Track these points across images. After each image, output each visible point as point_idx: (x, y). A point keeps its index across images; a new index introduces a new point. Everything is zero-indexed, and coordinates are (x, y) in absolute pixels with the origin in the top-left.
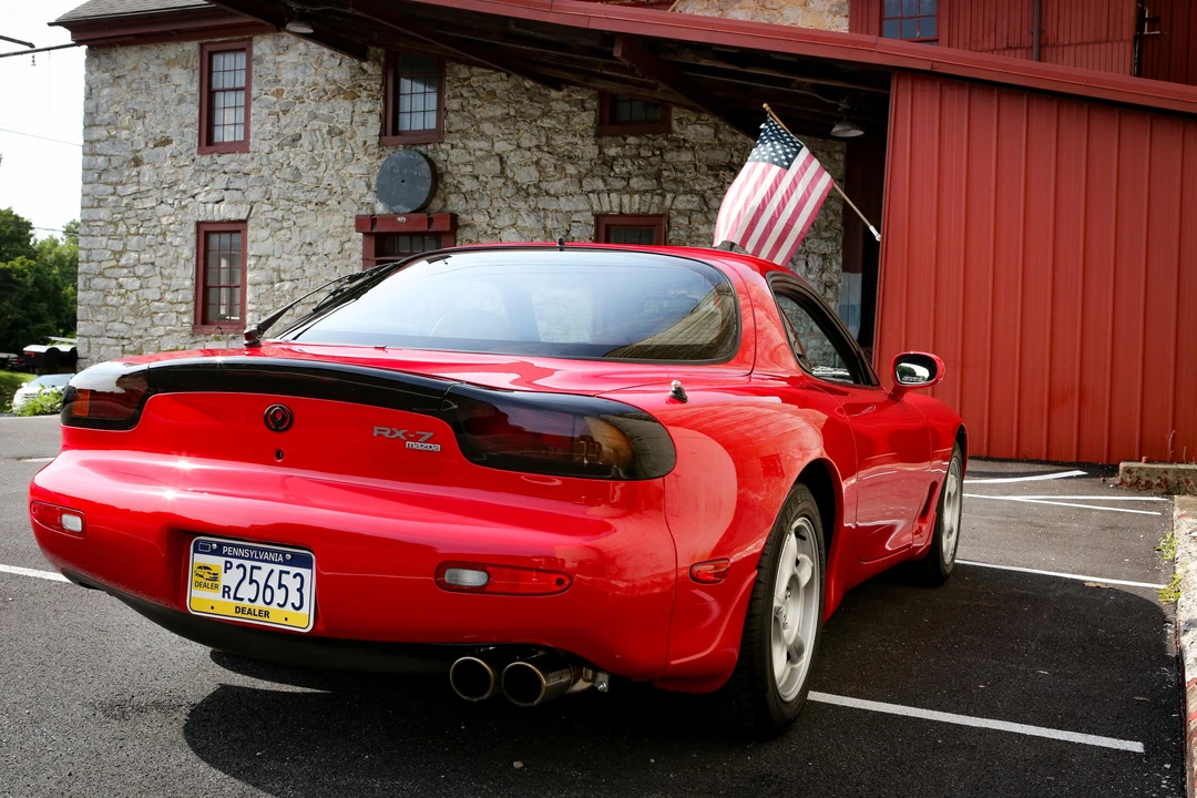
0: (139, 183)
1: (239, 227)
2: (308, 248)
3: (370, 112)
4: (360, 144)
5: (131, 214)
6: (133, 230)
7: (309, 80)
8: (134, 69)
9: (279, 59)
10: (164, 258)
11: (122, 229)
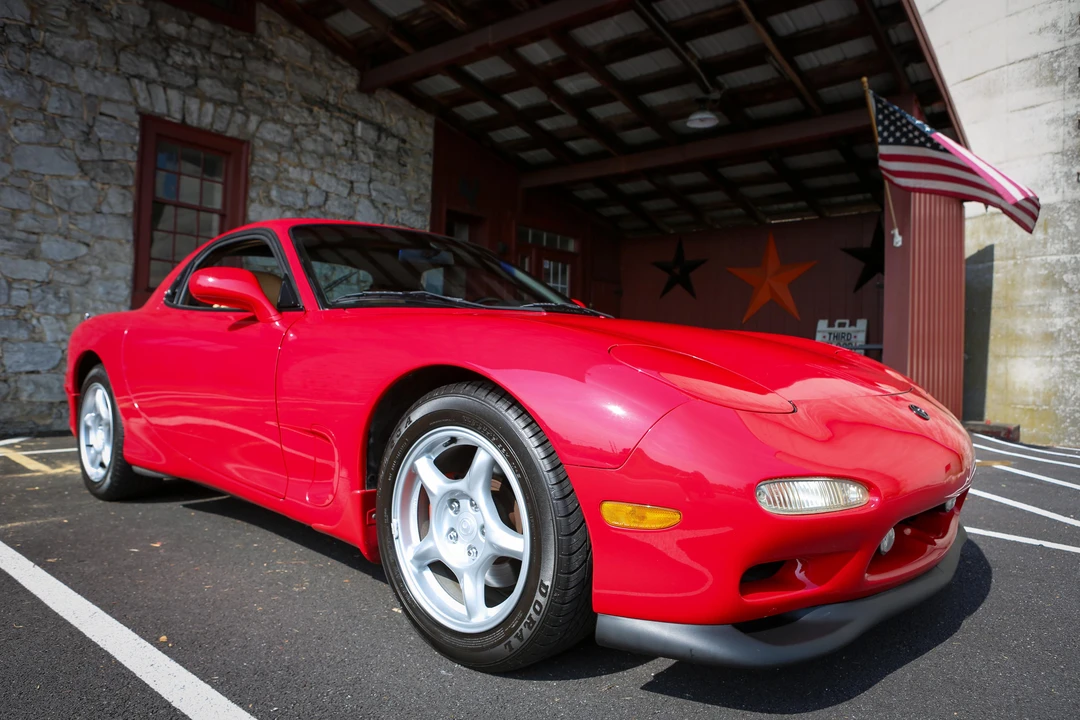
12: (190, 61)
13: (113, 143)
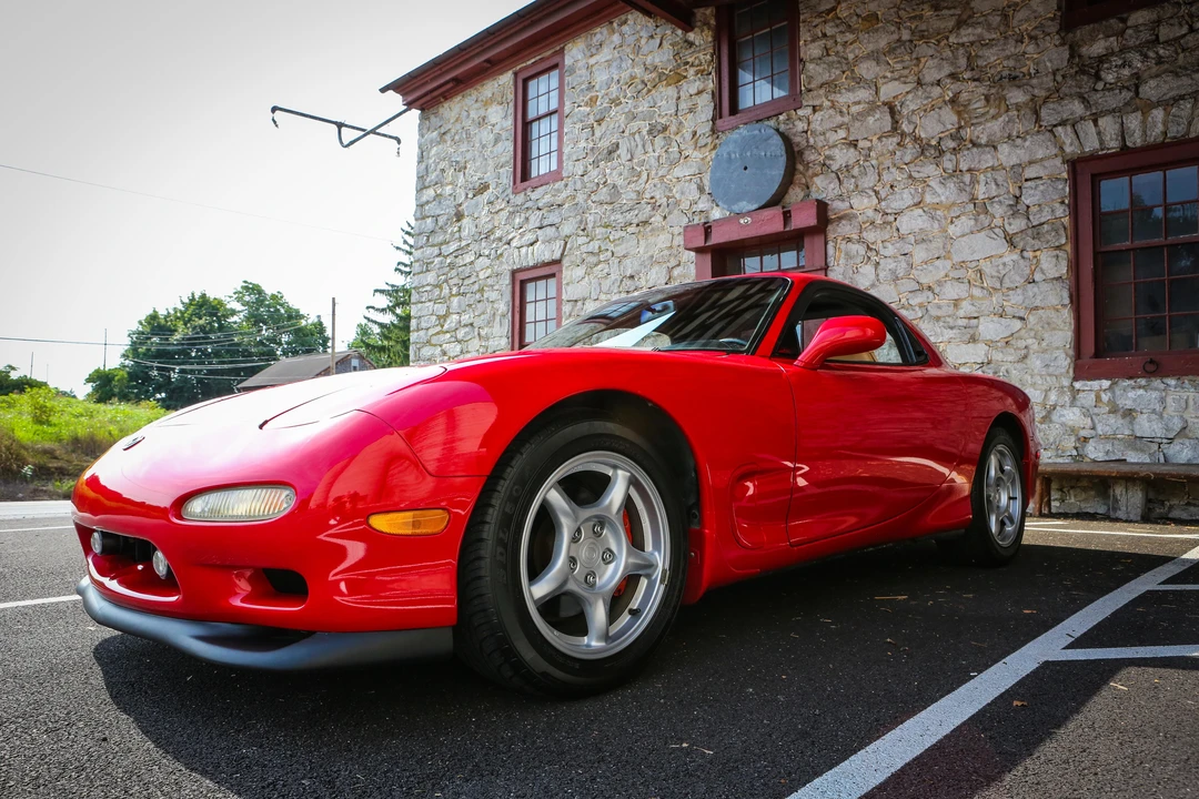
0: (460, 239)
1: (553, 269)
2: (629, 282)
3: (699, 93)
4: (688, 136)
5: (454, 273)
6: (455, 290)
7: (625, 75)
8: (457, 120)
9: (592, 61)
10: (482, 317)
11: (446, 291)
12: (1126, 72)
13: (1039, 205)
